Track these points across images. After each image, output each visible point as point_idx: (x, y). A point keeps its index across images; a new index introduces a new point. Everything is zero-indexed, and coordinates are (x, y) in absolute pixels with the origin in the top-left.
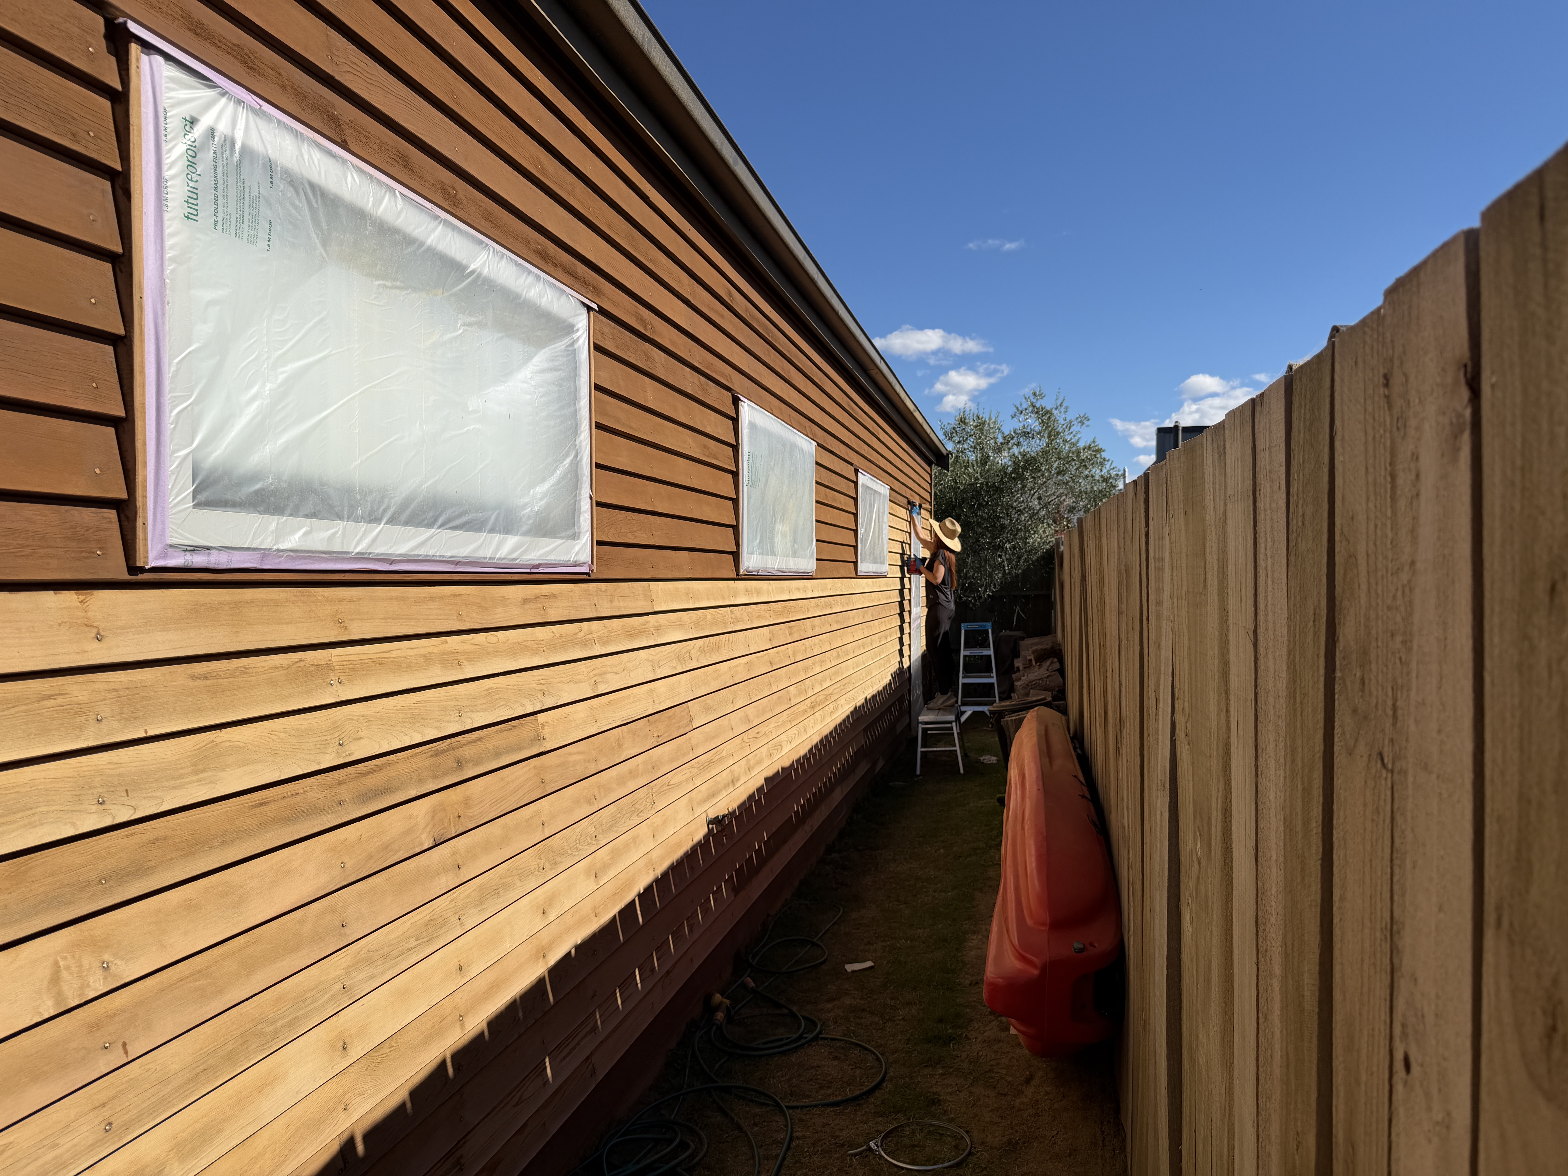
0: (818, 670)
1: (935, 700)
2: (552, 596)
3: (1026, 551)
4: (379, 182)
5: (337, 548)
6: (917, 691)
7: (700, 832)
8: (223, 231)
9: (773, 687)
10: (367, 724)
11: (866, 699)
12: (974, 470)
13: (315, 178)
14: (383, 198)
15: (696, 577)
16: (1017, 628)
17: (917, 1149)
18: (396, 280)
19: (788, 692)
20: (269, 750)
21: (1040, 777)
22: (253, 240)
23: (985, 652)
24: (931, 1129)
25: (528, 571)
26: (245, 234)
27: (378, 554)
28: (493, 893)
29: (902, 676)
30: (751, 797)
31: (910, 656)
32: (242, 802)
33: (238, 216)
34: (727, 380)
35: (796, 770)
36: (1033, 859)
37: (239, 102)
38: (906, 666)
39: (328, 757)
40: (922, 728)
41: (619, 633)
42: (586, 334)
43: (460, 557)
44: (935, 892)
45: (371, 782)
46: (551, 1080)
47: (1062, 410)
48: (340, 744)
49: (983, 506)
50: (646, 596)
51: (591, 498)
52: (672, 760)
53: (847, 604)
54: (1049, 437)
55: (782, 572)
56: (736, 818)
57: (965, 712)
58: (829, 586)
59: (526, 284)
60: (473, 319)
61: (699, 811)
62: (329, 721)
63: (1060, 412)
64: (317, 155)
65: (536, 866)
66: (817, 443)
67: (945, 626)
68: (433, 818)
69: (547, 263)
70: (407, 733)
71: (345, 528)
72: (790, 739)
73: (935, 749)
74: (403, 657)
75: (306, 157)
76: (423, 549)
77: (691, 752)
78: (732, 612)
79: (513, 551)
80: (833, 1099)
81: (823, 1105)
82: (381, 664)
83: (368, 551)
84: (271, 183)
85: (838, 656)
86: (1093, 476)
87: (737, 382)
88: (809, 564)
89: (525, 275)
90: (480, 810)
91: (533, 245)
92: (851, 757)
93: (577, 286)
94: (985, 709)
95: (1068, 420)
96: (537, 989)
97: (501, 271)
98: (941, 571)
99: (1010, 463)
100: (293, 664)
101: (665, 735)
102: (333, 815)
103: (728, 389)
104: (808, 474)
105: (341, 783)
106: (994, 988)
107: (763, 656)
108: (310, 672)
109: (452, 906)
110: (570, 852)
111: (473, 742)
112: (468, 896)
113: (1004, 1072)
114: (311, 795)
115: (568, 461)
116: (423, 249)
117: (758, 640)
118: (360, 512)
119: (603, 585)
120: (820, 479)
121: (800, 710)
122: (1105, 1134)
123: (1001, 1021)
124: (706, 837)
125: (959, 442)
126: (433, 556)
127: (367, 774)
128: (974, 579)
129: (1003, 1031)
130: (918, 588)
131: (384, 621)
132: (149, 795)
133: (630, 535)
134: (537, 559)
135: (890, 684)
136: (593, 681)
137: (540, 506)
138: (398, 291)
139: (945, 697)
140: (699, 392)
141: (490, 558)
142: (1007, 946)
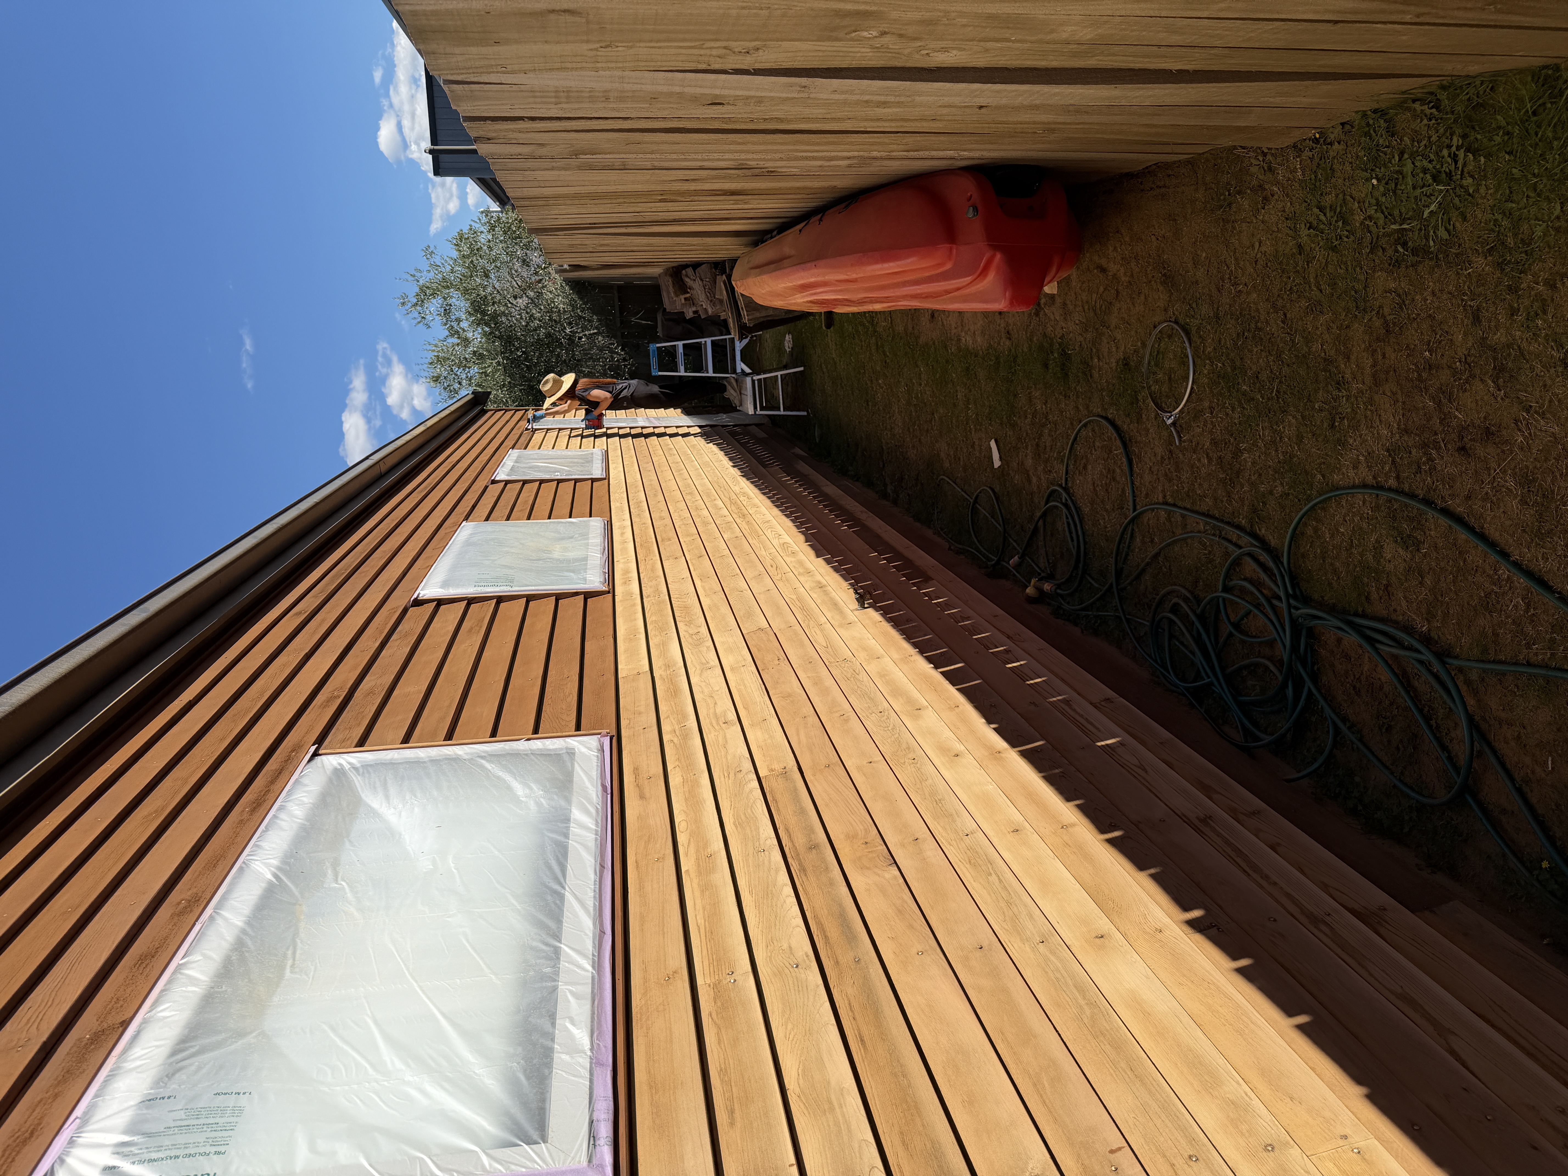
0: (705, 512)
1: (732, 398)
2: (636, 771)
3: (573, 311)
4: (170, 982)
5: (588, 989)
6: (724, 419)
7: (874, 615)
8: (228, 1144)
9: (725, 554)
10: (774, 942)
11: (734, 466)
12: (489, 366)
13: (165, 1051)
14: (189, 977)
15: (612, 632)
16: (655, 320)
17: (1173, 376)
18: (285, 956)
19: (729, 540)
20: (806, 1038)
21: (803, 265)
22: (238, 1111)
23: (681, 350)
24: (1153, 363)
25: (609, 796)
26: (232, 1119)
27: (594, 947)
28: (940, 805)
29: (709, 433)
30: (836, 570)
31: (688, 427)
32: (861, 1061)
33: (210, 1130)
34: (395, 612)
35: (807, 529)
36: (886, 265)
37: (71, 1142)
38: (698, 430)
39: (810, 978)
40: (761, 410)
41: (673, 704)
42: (345, 756)
43: (595, 865)
44: (921, 385)
45: (834, 932)
46: (1118, 739)
47: (418, 274)
48: (797, 967)
49: (527, 357)
50: (633, 680)
51: (529, 740)
52: (802, 645)
53: (636, 487)
54: (448, 287)
55: (604, 549)
56: (857, 582)
57: (742, 369)
58: (618, 504)
59: (288, 819)
60: (330, 871)
61: (852, 617)
62: (773, 980)
63: (421, 277)
64: (137, 1051)
65: (912, 766)
66: (463, 520)
67: (655, 389)
68: (868, 868)
69: (265, 801)
70: (782, 901)
71: (566, 983)
72: (776, 536)
73: (781, 397)
74: (704, 913)
75: (138, 1063)
76: (587, 902)
77: (793, 628)
78: (648, 596)
79: (587, 812)
80: (1125, 467)
81: (1132, 475)
82: (713, 933)
83: (591, 957)
84: (169, 1097)
85: (691, 494)
86: (489, 241)
87: (397, 602)
88: (596, 524)
89: (278, 821)
90: (858, 823)
91: (245, 816)
92: (792, 478)
93: (291, 768)
94: (739, 346)
95: (429, 269)
96: (1032, 757)
97: (274, 846)
98: (597, 393)
99: (480, 330)
100: (715, 1023)
101: (777, 653)
102: (870, 967)
103: (405, 611)
104: (498, 529)
105: (837, 963)
106: (1015, 300)
107: (693, 565)
108: (723, 1004)
109: (955, 844)
110: (897, 735)
111: (790, 836)
112: (944, 829)
113: (1094, 296)
114: (850, 991)
115: (488, 765)
116: (249, 930)
117: (676, 570)
118: (548, 970)
119: (623, 723)
120: (503, 517)
121: (747, 528)
122: (1153, 186)
123: (1045, 304)
124: (877, 609)
125: (460, 383)
126: (595, 891)
127: (826, 938)
128: (605, 365)
129: (1054, 300)
130: (617, 421)
131: (666, 935)
132: (858, 1155)
133: (569, 700)
134: (597, 787)
135: (717, 445)
136: (724, 726)
137: (539, 789)
138: (298, 952)
139: (729, 387)
140: (409, 640)
141: (596, 834)
142: (973, 289)
